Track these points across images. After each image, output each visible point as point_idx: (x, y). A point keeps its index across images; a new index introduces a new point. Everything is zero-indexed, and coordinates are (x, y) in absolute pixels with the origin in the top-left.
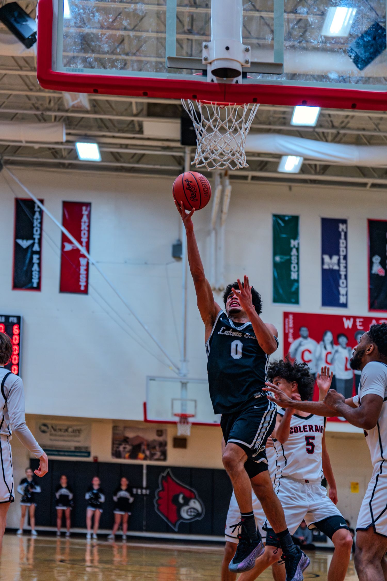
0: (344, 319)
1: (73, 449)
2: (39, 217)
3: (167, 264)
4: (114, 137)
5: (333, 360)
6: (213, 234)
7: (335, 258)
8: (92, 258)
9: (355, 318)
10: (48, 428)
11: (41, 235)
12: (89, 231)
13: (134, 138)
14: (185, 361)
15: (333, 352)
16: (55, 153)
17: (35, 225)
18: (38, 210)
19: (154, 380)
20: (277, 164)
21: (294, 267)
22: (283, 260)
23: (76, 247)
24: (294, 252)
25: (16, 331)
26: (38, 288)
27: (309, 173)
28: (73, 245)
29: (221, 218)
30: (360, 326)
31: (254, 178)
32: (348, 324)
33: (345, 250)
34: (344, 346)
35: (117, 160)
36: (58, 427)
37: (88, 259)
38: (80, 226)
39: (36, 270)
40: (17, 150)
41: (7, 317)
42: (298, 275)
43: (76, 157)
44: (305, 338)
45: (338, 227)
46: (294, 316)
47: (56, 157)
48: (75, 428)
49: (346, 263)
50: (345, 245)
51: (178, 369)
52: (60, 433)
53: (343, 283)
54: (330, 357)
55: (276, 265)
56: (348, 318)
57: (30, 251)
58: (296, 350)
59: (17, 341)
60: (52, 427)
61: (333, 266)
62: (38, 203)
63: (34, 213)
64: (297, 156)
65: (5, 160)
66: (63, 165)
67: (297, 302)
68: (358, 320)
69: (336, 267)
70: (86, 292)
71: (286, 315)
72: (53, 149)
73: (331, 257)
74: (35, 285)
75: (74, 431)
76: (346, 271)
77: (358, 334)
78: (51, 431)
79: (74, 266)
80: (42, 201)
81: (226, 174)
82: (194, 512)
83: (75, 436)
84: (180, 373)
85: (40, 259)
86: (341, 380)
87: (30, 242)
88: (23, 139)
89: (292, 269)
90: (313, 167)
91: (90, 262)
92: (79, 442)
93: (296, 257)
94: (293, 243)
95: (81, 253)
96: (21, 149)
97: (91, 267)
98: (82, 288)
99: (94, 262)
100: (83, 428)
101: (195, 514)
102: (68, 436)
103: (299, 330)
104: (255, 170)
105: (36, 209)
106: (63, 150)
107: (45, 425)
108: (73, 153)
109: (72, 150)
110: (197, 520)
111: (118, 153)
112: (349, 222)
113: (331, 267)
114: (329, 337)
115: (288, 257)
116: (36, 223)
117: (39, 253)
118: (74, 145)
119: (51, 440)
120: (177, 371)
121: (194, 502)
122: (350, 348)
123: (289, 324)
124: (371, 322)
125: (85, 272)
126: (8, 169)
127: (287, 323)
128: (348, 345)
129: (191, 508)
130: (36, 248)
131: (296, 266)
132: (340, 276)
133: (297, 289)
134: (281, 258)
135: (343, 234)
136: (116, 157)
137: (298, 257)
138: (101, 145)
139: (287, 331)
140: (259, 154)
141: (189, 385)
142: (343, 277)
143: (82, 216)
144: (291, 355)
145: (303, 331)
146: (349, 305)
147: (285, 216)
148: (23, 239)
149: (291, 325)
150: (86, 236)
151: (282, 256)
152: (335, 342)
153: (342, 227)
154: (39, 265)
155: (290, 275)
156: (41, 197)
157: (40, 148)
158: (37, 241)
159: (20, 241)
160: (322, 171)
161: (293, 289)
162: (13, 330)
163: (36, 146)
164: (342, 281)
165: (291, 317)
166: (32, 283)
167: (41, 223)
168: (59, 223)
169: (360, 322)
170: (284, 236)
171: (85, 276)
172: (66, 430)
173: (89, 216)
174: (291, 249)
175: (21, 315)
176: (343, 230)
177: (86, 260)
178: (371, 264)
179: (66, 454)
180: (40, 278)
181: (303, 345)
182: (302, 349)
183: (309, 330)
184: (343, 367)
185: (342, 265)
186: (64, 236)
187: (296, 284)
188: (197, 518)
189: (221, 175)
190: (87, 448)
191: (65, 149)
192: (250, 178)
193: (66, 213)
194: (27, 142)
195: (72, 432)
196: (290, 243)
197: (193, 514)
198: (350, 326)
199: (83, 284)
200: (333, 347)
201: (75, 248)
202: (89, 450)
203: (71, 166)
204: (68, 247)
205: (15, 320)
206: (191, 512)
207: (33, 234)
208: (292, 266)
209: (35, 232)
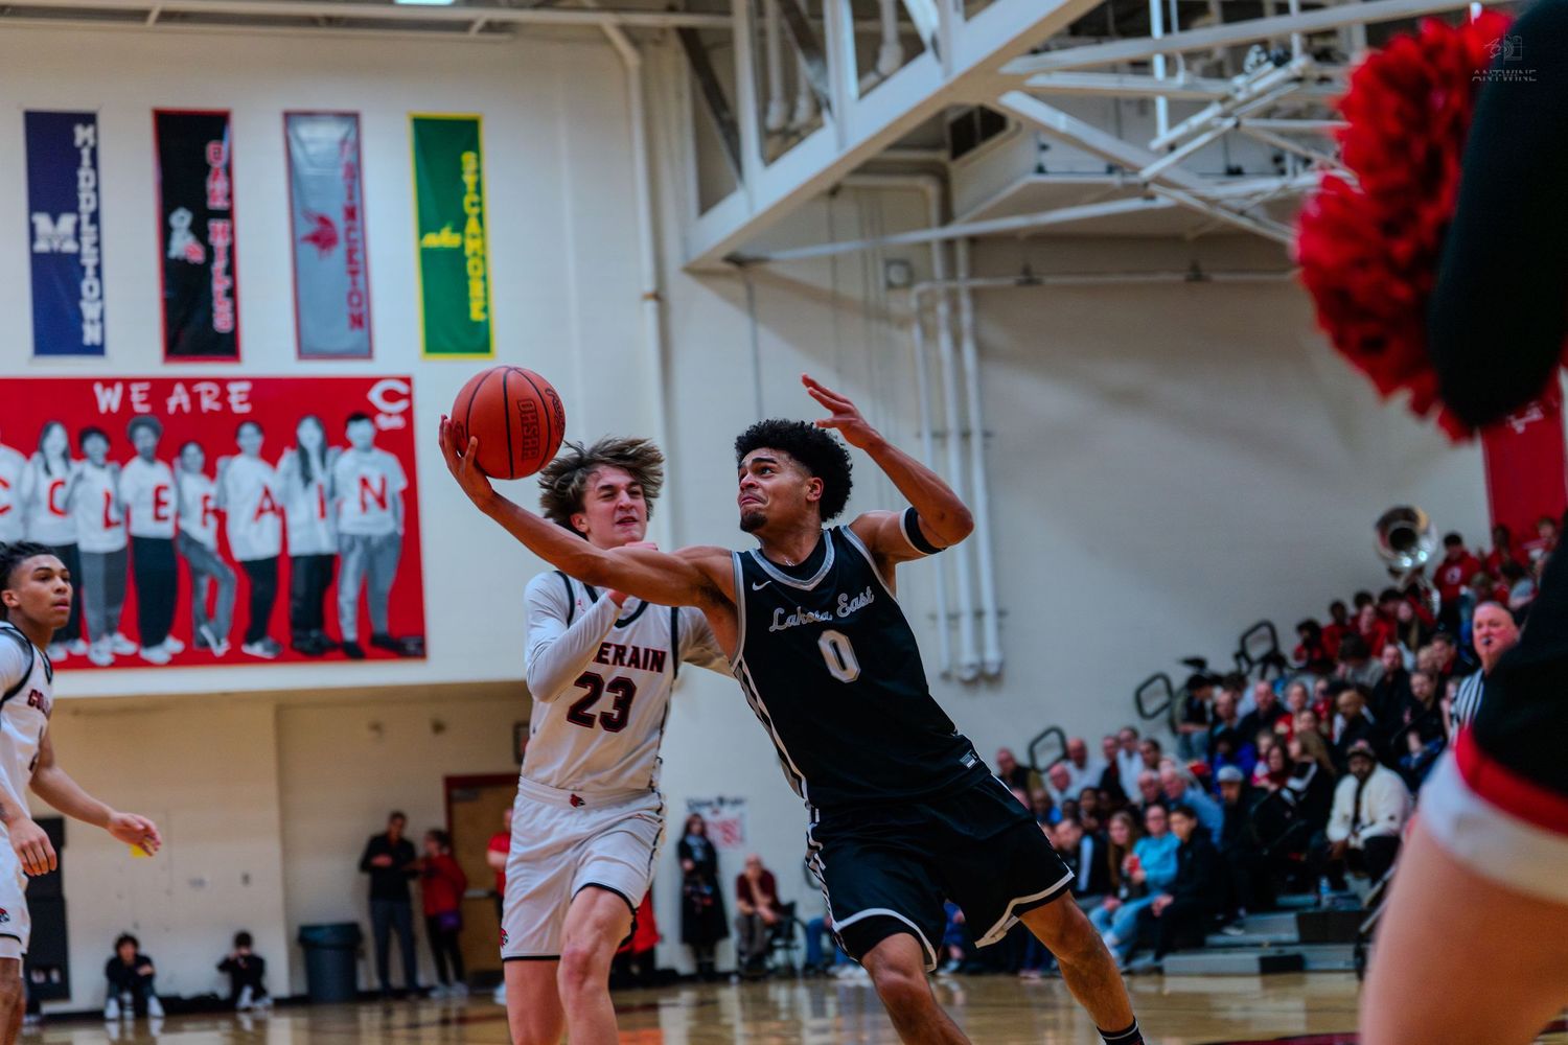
0: (98, 388)
5: (68, 502)
7: (67, 222)
9: (127, 383)
15: (70, 479)
30: (143, 402)
32: (108, 400)
33: (92, 197)
34: (101, 460)
45: (72, 136)
49: (98, 233)
50: (92, 184)
53: (91, 289)
54: (60, 493)
56: (108, 383)
61: (61, 244)
68: (135, 388)
69: (70, 247)
73: (55, 220)
76: (99, 255)
77: (137, 425)
86: (92, 555)
112: (101, 120)
113: (56, 245)
114: (57, 438)
122: (115, 465)
124: (170, 393)
128: (109, 457)
132: (83, 269)
135: (86, 153)
142: (90, 272)
146: (110, 347)
152: (75, 451)
153: (82, 134)
164: (88, 282)
169: (141, 392)
176: (85, 143)
178: (166, 233)
184: (99, 519)
185: (88, 239)
198: (115, 406)
200: (68, 467)
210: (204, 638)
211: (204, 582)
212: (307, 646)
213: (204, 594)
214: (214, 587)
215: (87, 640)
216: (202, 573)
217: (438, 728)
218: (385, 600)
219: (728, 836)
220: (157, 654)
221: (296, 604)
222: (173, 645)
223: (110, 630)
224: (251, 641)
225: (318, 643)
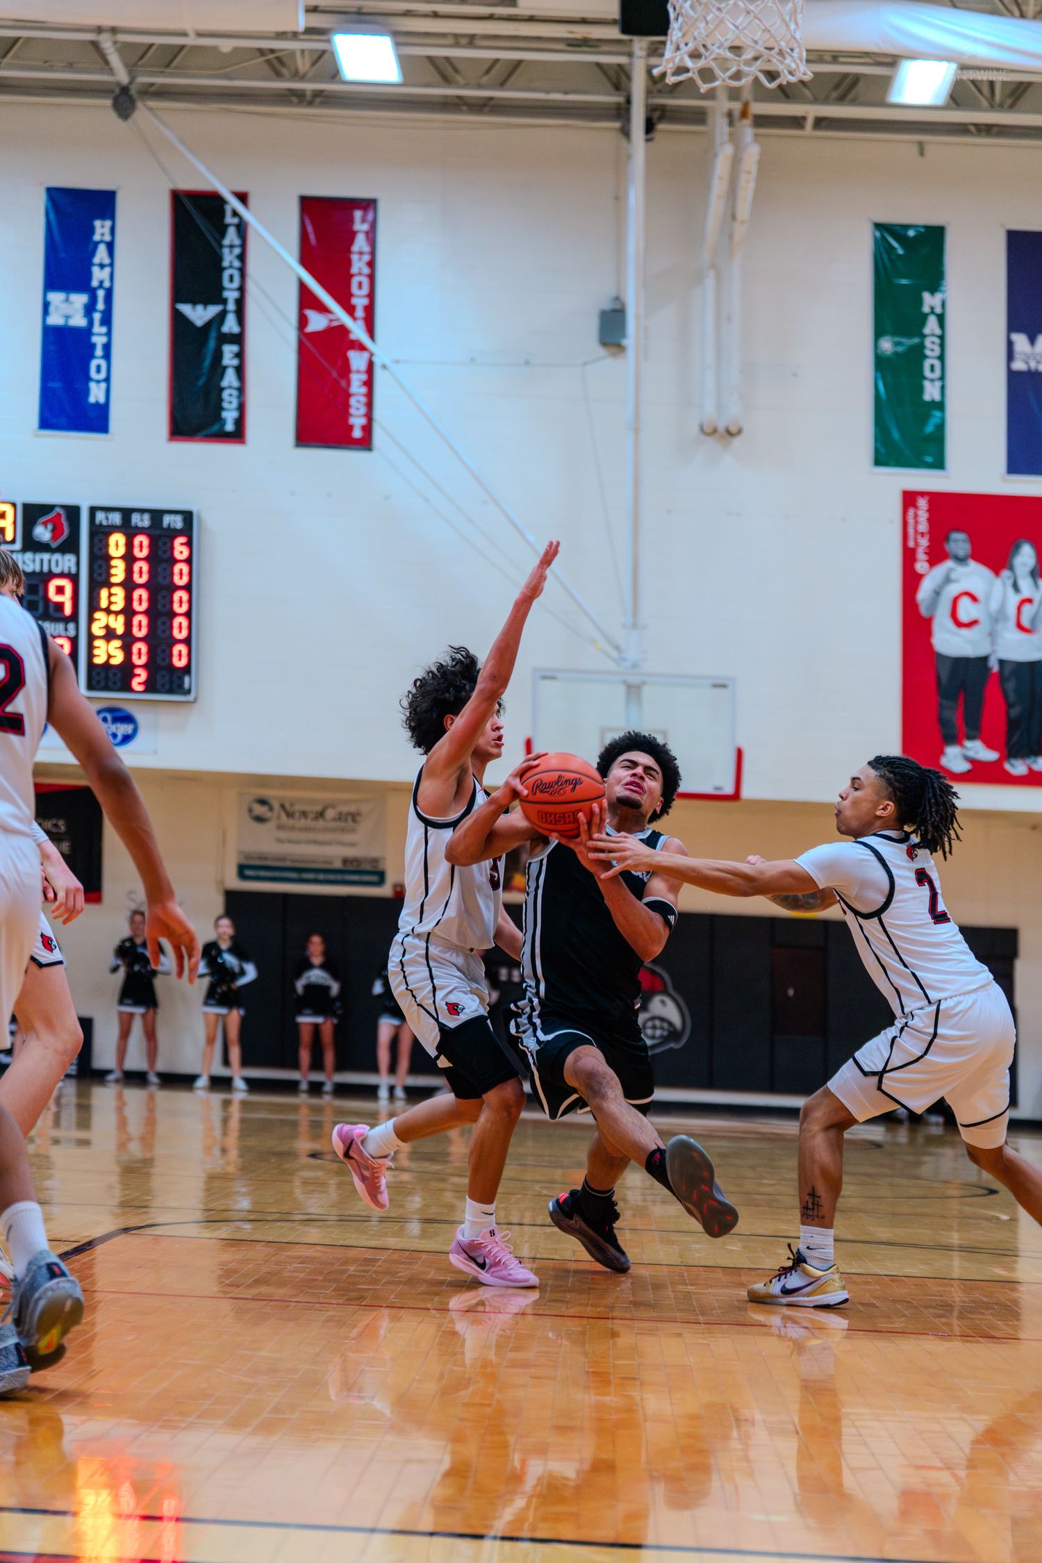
1: (338, 865)
2: (237, 242)
3: (586, 364)
4: (436, 15)
5: (1036, 619)
6: (710, 281)
8: (382, 350)
10: (271, 809)
11: (242, 289)
12: (372, 277)
13: (491, 17)
14: (635, 626)
15: (1037, 597)
16: (277, 63)
17: (225, 263)
18: (236, 220)
19: (553, 678)
20: (885, 83)
21: (932, 368)
22: (900, 349)
23: (338, 320)
24: (932, 326)
25: (181, 552)
26: (238, 435)
27: (976, 107)
28: (331, 317)
29: (731, 236)
31: (820, 123)
35: (447, 81)
36: (298, 808)
37: (372, 355)
38: (349, 263)
39: (230, 387)
40: (172, 56)
41: (157, 515)
42: (943, 388)
43: (335, 74)
44: (961, 560)
46: (930, 502)
47: (279, 75)
48: (344, 809)
51: (617, 648)
52: (302, 822)
55: (881, 363)
57: (213, 334)
58: (937, 593)
59: (185, 579)
60: (283, 806)
61: (1037, 363)
62: (234, 203)
63: (222, 230)
64: (940, 58)
65: (144, 84)
66: (299, 98)
67: (939, 464)
70: (365, 442)
71: (909, 499)
72: (272, 51)
73: (1033, 340)
74: (230, 427)
75: (340, 817)
78: (278, 818)
79: (334, 374)
80: (243, 197)
81: (744, 114)
82: (662, 1028)
83: (343, 830)
84: (624, 659)
85: (240, 355)
87: (213, 310)
88: (189, 25)
89: (927, 373)
90: (986, 90)
91: (377, 361)
92: (352, 845)
93: (937, 341)
94: (930, 301)
95: (353, 337)
96: (184, 52)
97: (379, 374)
98: (357, 433)
99: (387, 362)
100: (364, 808)
101: (665, 1033)
102: (325, 830)
103: (946, 538)
104: (826, 101)
105: (229, 219)
106: (298, 55)
107: (263, 802)
108: (325, 63)
109: (324, 52)
110: (671, 1049)
111: (447, 59)
114: (1026, 557)
115: (916, 340)
116: (229, 258)
117: (238, 339)
118: (329, 41)
119: (280, 841)
120: (614, 654)
121: (663, 1002)
123: (916, 522)
125: (364, 390)
126: (150, 109)
127: (911, 521)
129: (653, 1018)
130: (230, 325)
131: (937, 363)
133: (941, 427)
134: (897, 344)
136: (444, 70)
137: (942, 338)
138: (401, 39)
139: (911, 544)
140: (835, 57)
141: (647, 691)
143: (352, 235)
144: (923, 611)
145: (956, 541)
147: (907, 227)
148: (194, 302)
149: (923, 526)
150: (365, 290)
151: (897, 339)
154: (240, 371)
155: (920, 390)
156: (241, 188)
157: (236, 50)
158: (231, 306)
159: (186, 309)
160: (1009, 101)
161: (930, 428)
162: (172, 548)
163: (226, 46)
165: (923, 503)
166: (222, 422)
167: (242, 257)
168: (289, 255)
170: (904, 282)
171: (363, 400)
172: (321, 815)
173: (371, 237)
174: (923, 319)
175: (194, 509)
177: (366, 355)
179: (321, 877)
180: (241, 408)
181: (956, 581)
182: (953, 590)
183: (973, 541)
186: (303, 289)
187: (937, 414)
188: (672, 1045)
189: (730, 115)
190: (375, 861)
191: (303, 51)
192: (809, 123)
193: (310, 229)
194: (200, 35)
195: (334, 820)
196: (920, 302)
197: (658, 1033)
199: (357, 421)
200: (1036, 585)
201: (335, 324)
202: (380, 868)
203: (321, 99)
204: (317, 322)
205: (177, 522)
206: (654, 1027)
207: (222, 288)
208: (927, 364)
209: (226, 283)
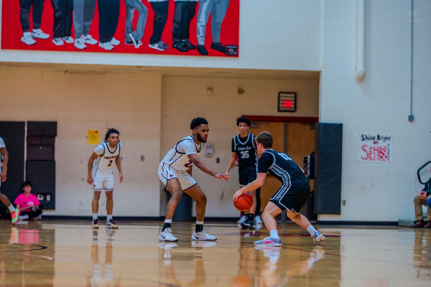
210: (131, 39)
211: (132, 11)
212: (179, 47)
213: (132, 18)
214: (137, 14)
215: (74, 38)
216: (132, 8)
217: (241, 91)
218: (220, 26)
219: (381, 154)
220: (107, 46)
221: (176, 25)
222: (115, 42)
223: (85, 33)
224: (153, 42)
225: (185, 46)
